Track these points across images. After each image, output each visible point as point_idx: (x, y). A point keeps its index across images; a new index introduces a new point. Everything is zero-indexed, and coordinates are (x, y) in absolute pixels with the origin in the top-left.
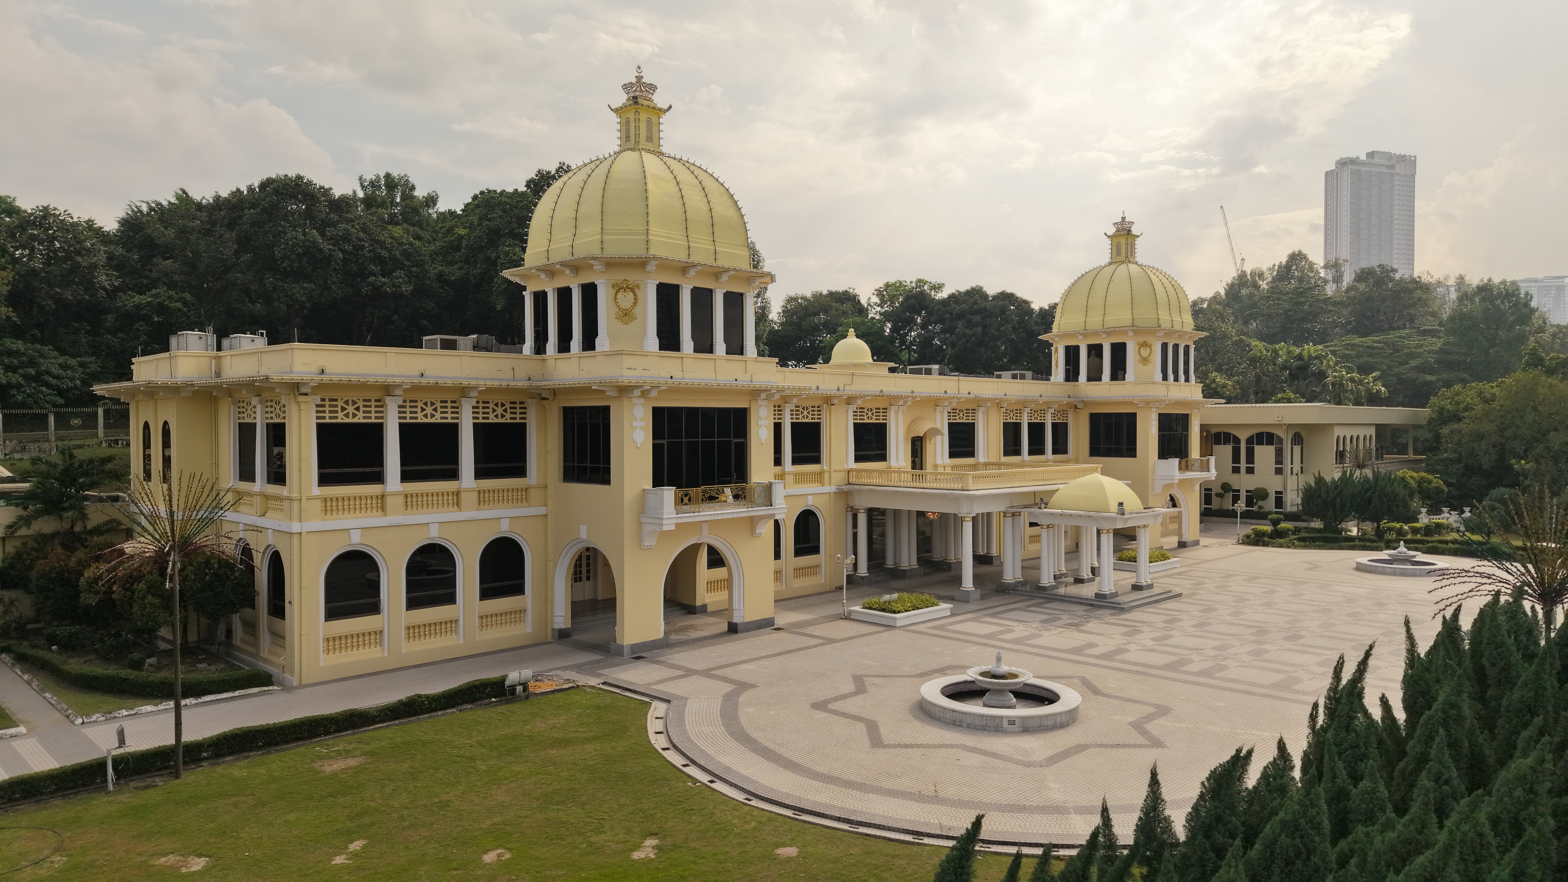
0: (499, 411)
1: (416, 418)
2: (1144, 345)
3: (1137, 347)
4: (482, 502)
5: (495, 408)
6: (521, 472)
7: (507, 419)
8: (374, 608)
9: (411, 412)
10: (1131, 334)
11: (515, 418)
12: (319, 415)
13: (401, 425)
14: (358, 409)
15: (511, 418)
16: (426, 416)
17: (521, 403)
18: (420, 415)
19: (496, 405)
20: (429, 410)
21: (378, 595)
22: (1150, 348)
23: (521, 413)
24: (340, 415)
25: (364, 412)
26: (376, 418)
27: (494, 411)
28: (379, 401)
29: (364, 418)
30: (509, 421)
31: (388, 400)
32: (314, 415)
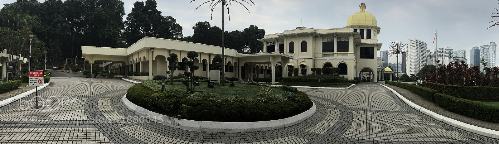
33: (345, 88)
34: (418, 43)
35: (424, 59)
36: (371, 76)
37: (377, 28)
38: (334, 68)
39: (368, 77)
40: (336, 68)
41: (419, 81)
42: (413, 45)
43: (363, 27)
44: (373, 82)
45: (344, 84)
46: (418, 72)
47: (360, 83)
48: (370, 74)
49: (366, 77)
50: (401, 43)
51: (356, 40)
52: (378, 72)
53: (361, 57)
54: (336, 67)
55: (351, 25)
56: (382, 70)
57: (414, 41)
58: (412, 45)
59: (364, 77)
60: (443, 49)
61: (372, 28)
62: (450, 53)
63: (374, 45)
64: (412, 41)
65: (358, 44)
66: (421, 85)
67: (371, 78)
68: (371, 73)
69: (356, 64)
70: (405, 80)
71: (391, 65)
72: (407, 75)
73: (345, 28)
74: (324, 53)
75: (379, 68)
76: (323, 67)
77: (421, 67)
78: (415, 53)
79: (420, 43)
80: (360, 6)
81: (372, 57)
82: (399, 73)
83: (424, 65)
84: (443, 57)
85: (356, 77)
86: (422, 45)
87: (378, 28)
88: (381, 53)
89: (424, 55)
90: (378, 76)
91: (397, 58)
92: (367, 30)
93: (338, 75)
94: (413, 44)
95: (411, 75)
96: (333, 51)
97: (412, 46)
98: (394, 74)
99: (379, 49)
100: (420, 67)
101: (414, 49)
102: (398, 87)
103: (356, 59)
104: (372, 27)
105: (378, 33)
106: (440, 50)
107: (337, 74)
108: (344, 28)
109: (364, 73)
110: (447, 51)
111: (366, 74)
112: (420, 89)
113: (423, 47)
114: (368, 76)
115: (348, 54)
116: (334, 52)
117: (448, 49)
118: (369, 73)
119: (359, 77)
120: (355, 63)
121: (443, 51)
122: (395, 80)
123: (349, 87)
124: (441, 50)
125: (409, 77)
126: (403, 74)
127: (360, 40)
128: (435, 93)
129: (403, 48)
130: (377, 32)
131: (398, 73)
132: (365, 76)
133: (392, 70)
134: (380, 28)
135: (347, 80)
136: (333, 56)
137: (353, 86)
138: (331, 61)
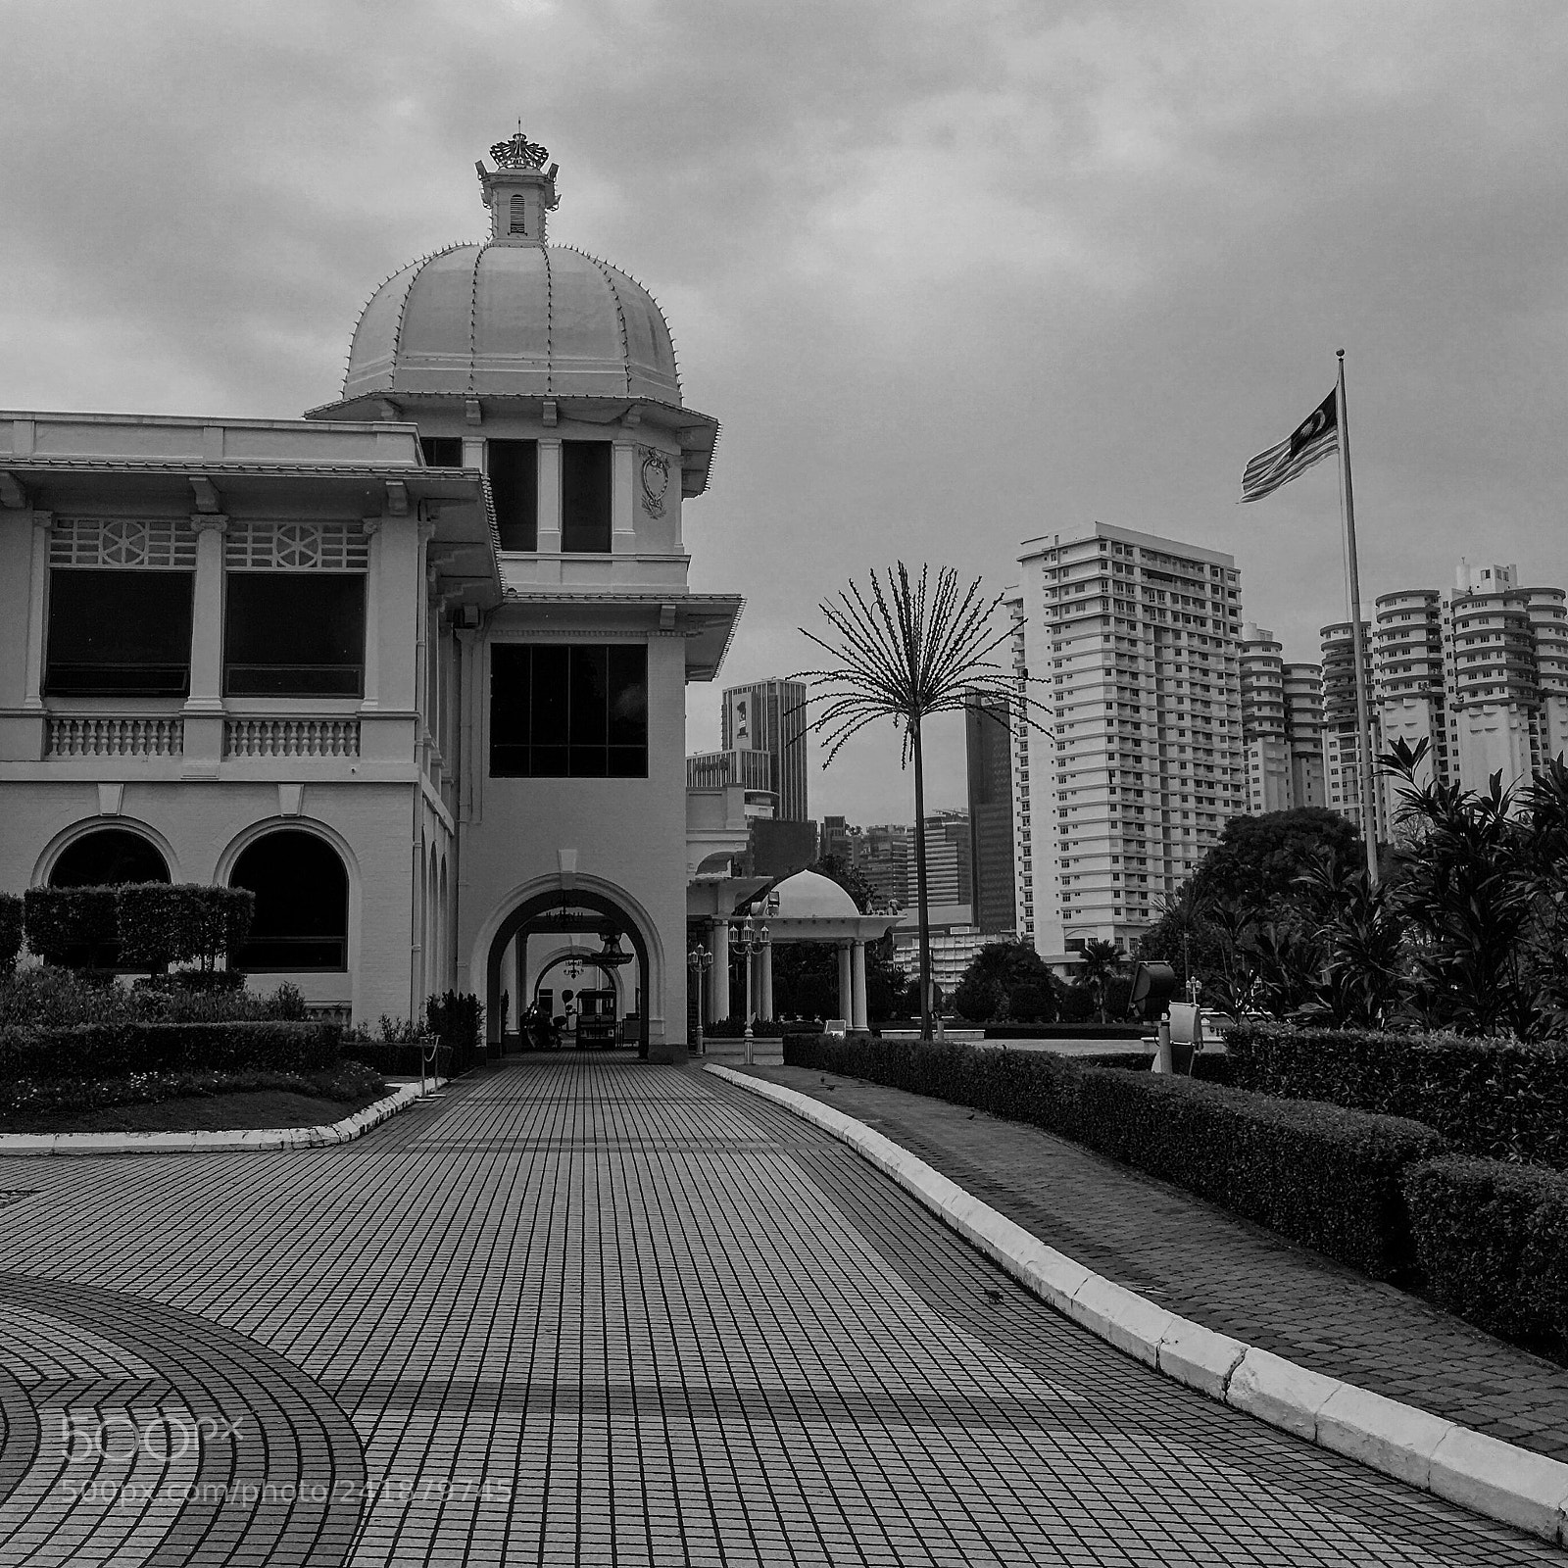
33: (299, 1135)
34: (1137, 576)
35: (1217, 759)
36: (628, 973)
37: (680, 421)
38: (190, 895)
39: (587, 997)
40: (214, 895)
41: (1181, 1015)
42: (1081, 604)
43: (528, 409)
44: (644, 1048)
45: (295, 1089)
46: (1154, 917)
47: (497, 1069)
48: (608, 960)
49: (567, 996)
50: (948, 582)
51: (447, 562)
52: (700, 931)
53: (505, 763)
54: (205, 882)
55: (386, 386)
56: (743, 909)
57: (1094, 552)
58: (1073, 596)
59: (545, 1000)
60: (1432, 596)
61: (618, 421)
62: (1522, 637)
63: (647, 613)
64: (1067, 559)
65: (471, 613)
66: (1210, 1068)
67: (627, 1004)
68: (626, 944)
69: (454, 839)
70: (1014, 1014)
71: (844, 846)
72: (1026, 950)
73: (328, 419)
74: (64, 708)
75: (713, 885)
76: (42, 882)
77: (1191, 853)
78: (1114, 695)
79: (1157, 566)
80: (484, 176)
81: (634, 764)
82: (945, 930)
83: (1220, 824)
84: (1438, 700)
85: (450, 998)
86: (1179, 588)
87: (687, 429)
88: (726, 710)
89: (1216, 711)
90: (698, 981)
91: (911, 765)
92: (569, 448)
93: (232, 980)
94: (1080, 586)
95: (1075, 957)
96: (176, 684)
97: (1074, 614)
98: (881, 949)
99: (701, 669)
100: (1177, 852)
101: (1090, 650)
102: (933, 1106)
103: (453, 786)
104: (620, 414)
105: (694, 480)
106: (1397, 622)
107: (220, 964)
108: (312, 416)
109: (542, 945)
110: (1484, 617)
111: (570, 956)
112: (1201, 1118)
113: (1191, 609)
114: (591, 978)
115: (353, 724)
116: (192, 704)
117: (1490, 587)
118: (595, 943)
119: (482, 998)
120: (433, 833)
121: (1434, 631)
122: (903, 1021)
123: (350, 1126)
124: (1406, 613)
125: (1059, 972)
126: (988, 949)
127: (492, 562)
128: (1410, 1154)
129: (977, 645)
130: (676, 472)
131: (925, 931)
132: (559, 980)
133: (862, 907)
134: (709, 426)
135: (332, 1034)
136: (175, 747)
137: (406, 1109)
138: (149, 814)
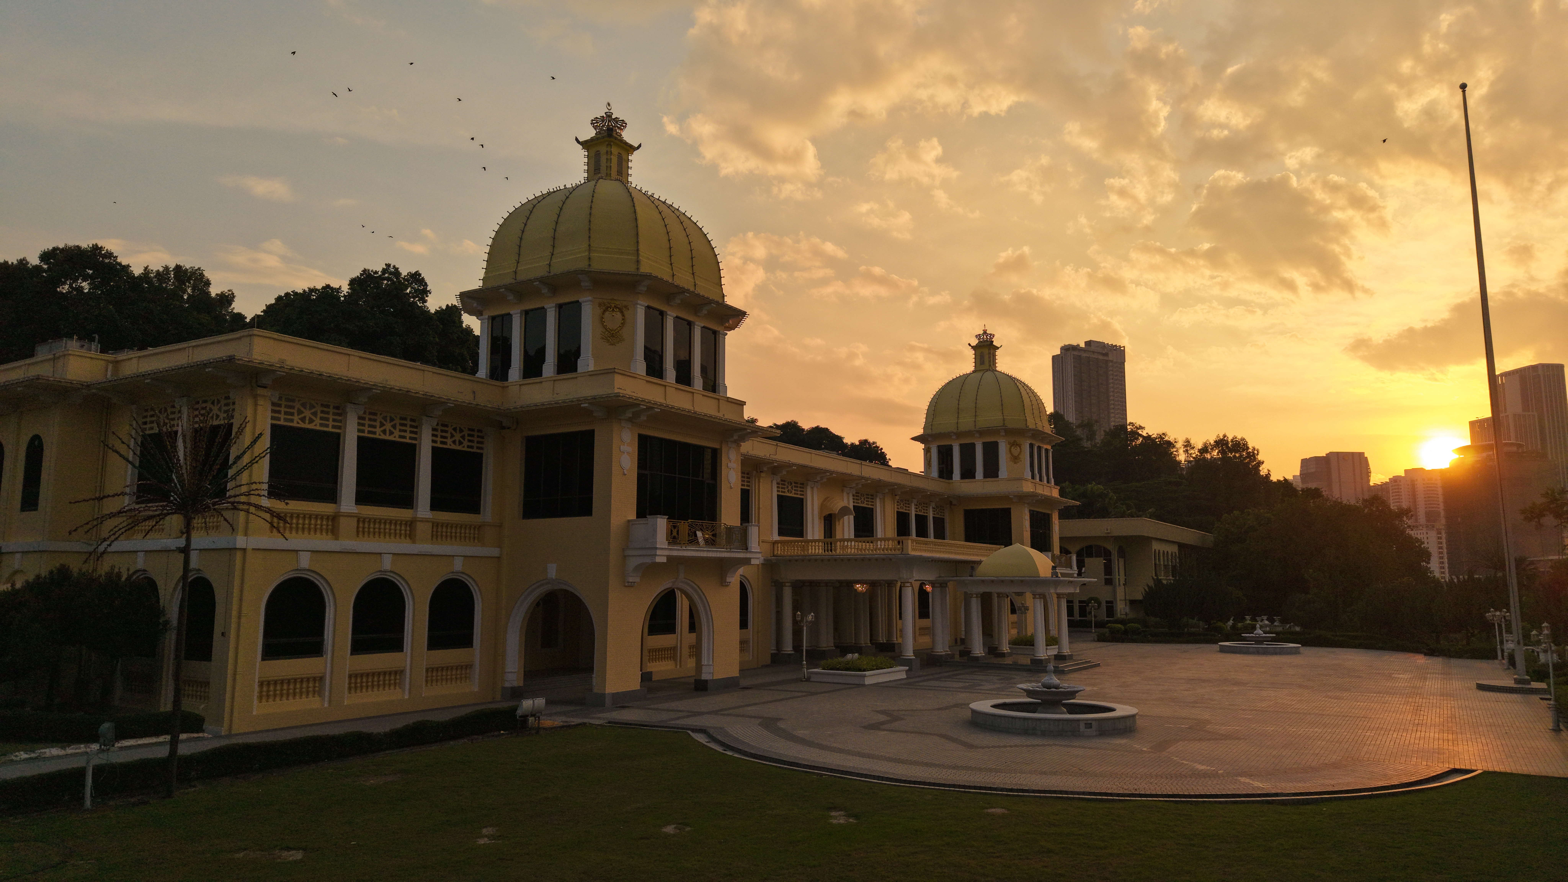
0: (457, 437)
1: (375, 433)
2: (1014, 444)
3: (1008, 446)
4: (435, 537)
5: (454, 433)
6: (474, 507)
7: (464, 448)
8: (315, 649)
9: (370, 426)
10: (1003, 433)
11: (472, 447)
12: (274, 415)
13: (359, 438)
14: (315, 414)
15: (468, 447)
16: (384, 432)
17: (479, 431)
18: (378, 430)
19: (455, 429)
20: (388, 426)
21: (321, 634)
22: (1020, 447)
23: (478, 442)
24: (296, 418)
25: (321, 418)
26: (334, 427)
27: (452, 436)
28: (337, 408)
29: (321, 425)
30: (466, 449)
31: (349, 408)
32: (269, 414)
